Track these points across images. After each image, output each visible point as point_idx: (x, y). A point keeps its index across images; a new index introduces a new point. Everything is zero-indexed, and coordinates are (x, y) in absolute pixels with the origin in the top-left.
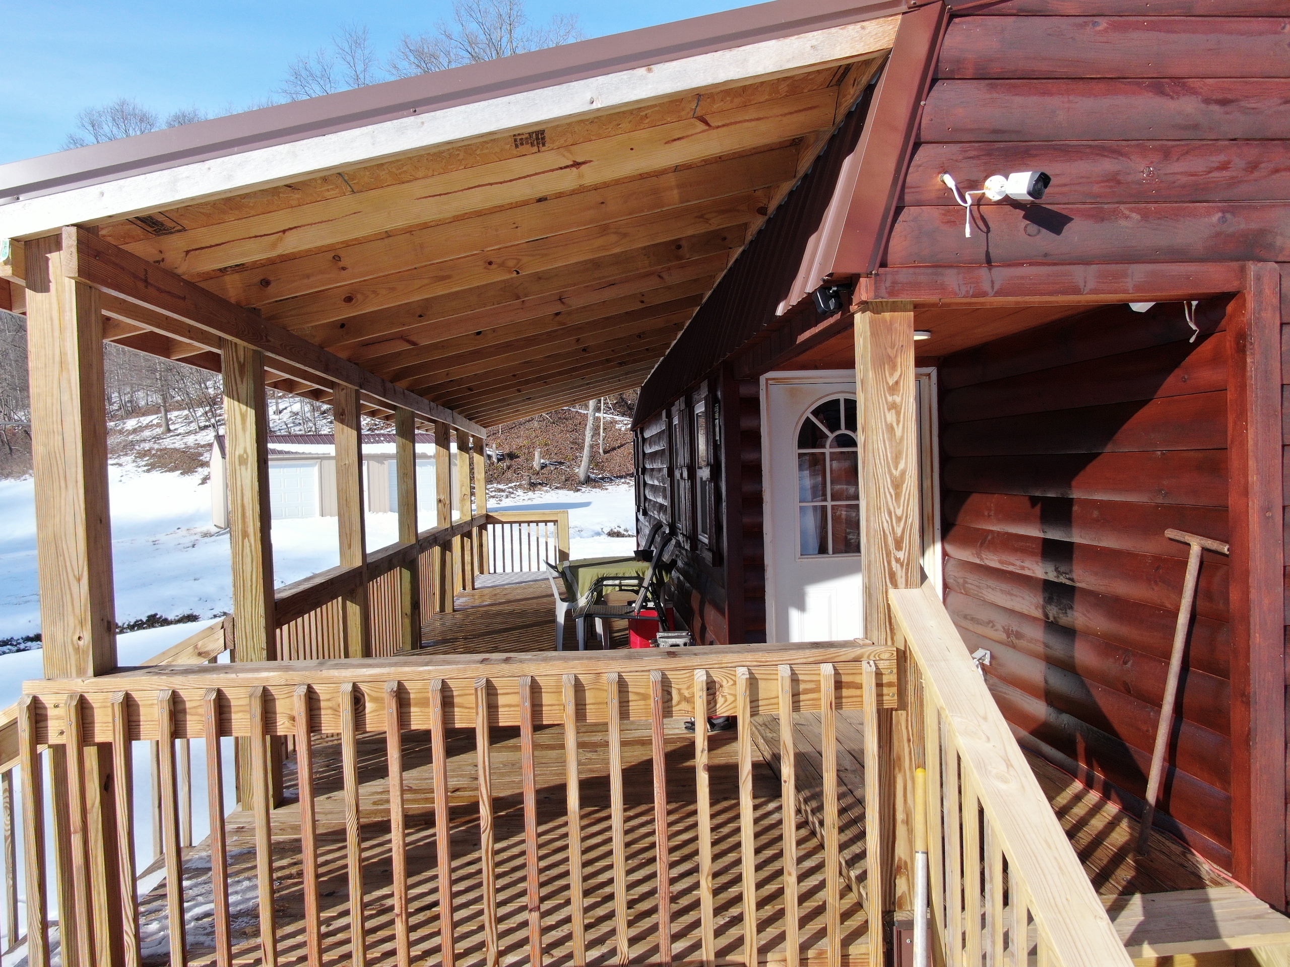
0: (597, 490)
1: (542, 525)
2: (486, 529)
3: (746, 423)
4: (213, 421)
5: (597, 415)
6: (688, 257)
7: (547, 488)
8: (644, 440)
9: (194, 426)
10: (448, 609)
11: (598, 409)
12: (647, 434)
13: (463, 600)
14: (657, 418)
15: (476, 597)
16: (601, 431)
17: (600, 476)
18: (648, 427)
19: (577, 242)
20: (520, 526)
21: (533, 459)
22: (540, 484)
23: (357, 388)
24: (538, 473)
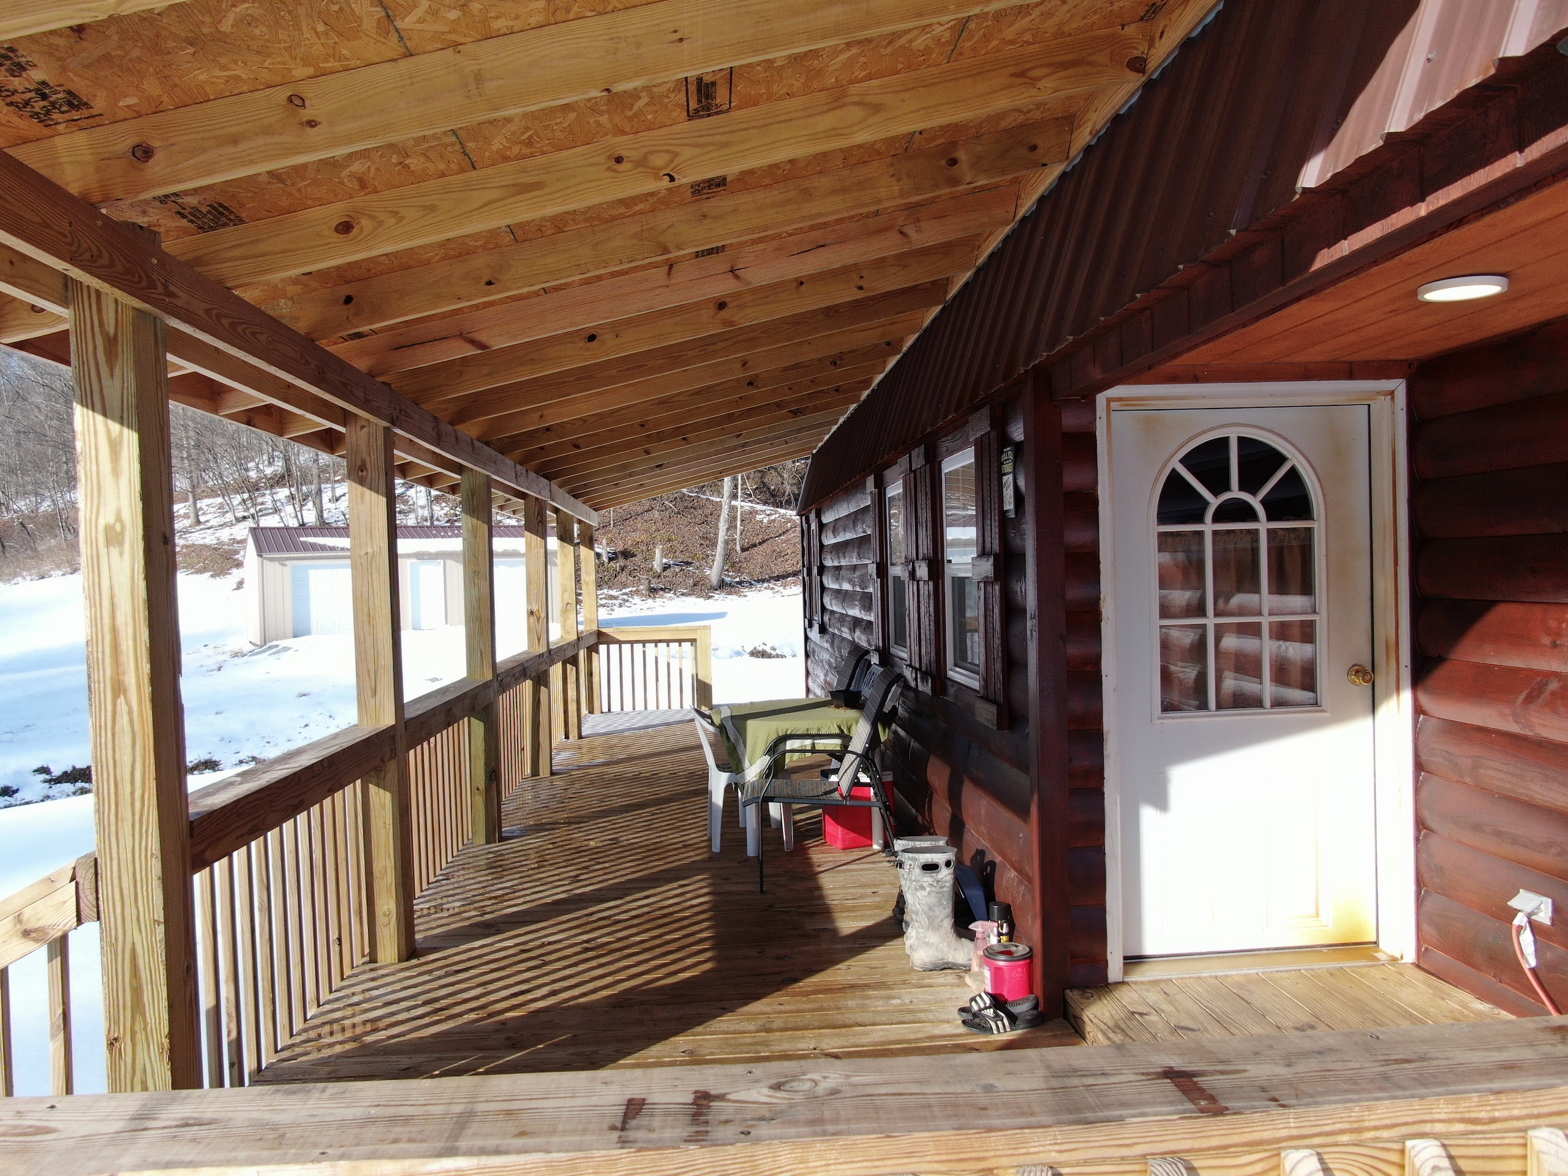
0: (734, 597)
1: (674, 646)
2: (597, 652)
3: (1072, 478)
4: (252, 511)
5: (733, 503)
6: (968, 179)
7: (671, 595)
8: (822, 527)
9: (229, 517)
10: (544, 771)
11: (734, 496)
12: (828, 518)
13: (564, 755)
14: (853, 488)
15: (584, 751)
16: (739, 523)
17: (737, 579)
18: (830, 507)
19: (785, 121)
20: (644, 646)
21: (653, 559)
22: (662, 589)
23: (387, 424)
24: (659, 576)
